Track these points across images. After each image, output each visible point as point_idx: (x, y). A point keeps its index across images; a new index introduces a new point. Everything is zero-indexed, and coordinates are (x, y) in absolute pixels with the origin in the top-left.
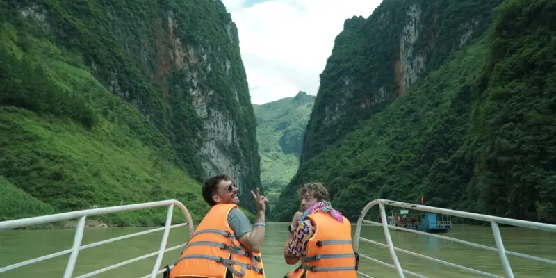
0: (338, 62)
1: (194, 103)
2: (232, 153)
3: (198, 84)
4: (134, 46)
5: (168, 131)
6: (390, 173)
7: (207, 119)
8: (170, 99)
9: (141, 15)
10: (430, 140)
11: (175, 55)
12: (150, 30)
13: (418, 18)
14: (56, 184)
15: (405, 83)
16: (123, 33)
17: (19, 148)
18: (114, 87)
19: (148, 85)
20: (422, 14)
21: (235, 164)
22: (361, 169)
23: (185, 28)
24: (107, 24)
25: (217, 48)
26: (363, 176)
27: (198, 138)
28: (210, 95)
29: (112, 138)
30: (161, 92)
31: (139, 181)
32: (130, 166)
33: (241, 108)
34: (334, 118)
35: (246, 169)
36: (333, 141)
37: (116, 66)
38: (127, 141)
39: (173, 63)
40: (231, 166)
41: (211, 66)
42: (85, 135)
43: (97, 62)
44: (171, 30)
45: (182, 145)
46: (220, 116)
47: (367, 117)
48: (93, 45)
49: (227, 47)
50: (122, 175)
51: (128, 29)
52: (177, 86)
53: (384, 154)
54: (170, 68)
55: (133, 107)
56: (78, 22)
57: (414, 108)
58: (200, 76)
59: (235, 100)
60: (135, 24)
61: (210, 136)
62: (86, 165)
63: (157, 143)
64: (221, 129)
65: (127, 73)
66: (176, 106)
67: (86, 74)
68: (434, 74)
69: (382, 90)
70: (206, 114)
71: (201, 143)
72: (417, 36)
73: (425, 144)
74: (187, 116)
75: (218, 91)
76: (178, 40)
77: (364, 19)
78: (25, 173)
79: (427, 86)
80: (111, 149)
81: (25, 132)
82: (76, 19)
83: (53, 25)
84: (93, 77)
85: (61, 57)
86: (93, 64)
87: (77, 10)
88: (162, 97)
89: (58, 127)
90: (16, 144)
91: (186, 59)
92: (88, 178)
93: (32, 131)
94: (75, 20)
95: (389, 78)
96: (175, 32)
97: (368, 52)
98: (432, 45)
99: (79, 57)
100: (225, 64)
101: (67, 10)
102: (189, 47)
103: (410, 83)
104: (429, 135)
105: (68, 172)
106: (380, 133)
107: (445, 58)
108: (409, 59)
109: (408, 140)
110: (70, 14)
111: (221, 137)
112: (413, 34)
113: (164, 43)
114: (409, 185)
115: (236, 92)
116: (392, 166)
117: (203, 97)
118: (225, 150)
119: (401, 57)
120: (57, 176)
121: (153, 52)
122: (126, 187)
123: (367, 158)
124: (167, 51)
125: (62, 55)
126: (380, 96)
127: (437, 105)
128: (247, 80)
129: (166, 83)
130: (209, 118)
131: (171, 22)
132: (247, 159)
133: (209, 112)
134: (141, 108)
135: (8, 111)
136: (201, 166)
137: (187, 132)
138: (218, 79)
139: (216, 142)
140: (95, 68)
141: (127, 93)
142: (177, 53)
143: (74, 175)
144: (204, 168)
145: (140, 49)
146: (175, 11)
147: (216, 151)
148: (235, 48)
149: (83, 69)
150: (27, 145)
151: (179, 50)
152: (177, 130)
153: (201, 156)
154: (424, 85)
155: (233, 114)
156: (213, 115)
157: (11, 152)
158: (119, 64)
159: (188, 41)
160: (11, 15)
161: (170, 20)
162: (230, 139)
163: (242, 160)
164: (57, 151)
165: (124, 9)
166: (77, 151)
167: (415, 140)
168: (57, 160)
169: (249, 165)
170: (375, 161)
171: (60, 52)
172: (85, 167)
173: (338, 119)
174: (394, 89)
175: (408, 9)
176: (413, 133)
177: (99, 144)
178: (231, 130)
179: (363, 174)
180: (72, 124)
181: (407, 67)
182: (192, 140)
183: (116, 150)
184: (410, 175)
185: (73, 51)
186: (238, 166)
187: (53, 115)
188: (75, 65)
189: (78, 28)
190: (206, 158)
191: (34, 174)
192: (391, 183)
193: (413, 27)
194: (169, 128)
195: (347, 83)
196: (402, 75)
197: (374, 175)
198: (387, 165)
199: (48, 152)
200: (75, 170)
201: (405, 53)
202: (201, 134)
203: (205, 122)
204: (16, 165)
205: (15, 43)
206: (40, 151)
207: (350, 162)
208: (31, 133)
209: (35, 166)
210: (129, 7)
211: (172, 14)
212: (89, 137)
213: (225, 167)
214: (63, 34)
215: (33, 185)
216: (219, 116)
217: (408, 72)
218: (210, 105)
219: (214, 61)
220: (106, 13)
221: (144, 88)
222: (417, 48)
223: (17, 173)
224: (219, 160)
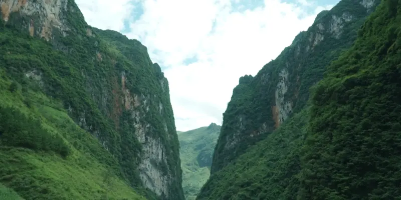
0: (235, 106)
1: (136, 133)
2: (162, 168)
3: (139, 120)
4: (98, 95)
5: (118, 152)
6: (266, 184)
7: (145, 143)
8: (119, 130)
9: (104, 75)
10: (290, 162)
11: (125, 101)
12: (109, 85)
13: (286, 78)
14: (44, 196)
15: (279, 120)
16: (91, 86)
17: (24, 174)
18: (83, 122)
19: (105, 121)
20: (289, 75)
21: (163, 175)
22: (247, 181)
23: (132, 83)
24: (81, 81)
25: (153, 96)
26: (248, 186)
27: (138, 157)
28: (148, 127)
29: (78, 162)
30: (114, 125)
31: (93, 192)
32: (89, 181)
33: (169, 136)
34: (231, 144)
35: (171, 179)
36: (232, 159)
37: (84, 109)
38: (88, 163)
39: (123, 106)
40: (160, 177)
41: (149, 107)
42: (63, 162)
43: (72, 107)
44: (123, 84)
45: (126, 161)
46: (154, 141)
47: (254, 144)
48: (70, 95)
49: (160, 95)
50: (83, 188)
51: (94, 84)
52: (126, 121)
53: (263, 170)
54: (121, 109)
55: (95, 137)
56: (62, 81)
57: (283, 139)
58: (141, 114)
59: (164, 131)
60: (100, 80)
61: (146, 155)
62: (62, 184)
63: (109, 162)
64: (154, 150)
65: (92, 113)
66: (124, 135)
67: (65, 114)
68: (297, 115)
69: (264, 125)
70: (144, 141)
71: (140, 160)
72: (286, 89)
73: (287, 164)
74: (132, 142)
75: (153, 125)
76: (127, 91)
77: (252, 77)
78: (27, 189)
79: (292, 123)
80: (77, 171)
81: (28, 164)
82: (61, 78)
83: (46, 83)
84: (69, 117)
85: (49, 104)
86: (69, 108)
87: (62, 72)
88: (114, 129)
89: (47, 159)
90: (22, 171)
91: (132, 103)
92: (62, 192)
93: (32, 162)
94: (60, 80)
95: (269, 117)
96: (126, 86)
97: (255, 99)
98: (296, 95)
99: (61, 104)
100: (158, 106)
101: (56, 73)
102: (134, 95)
103: (283, 121)
104: (289, 158)
105: (51, 188)
106: (262, 155)
107: (304, 105)
108: (282, 104)
109: (279, 161)
110: (57, 75)
111: (154, 157)
112: (284, 88)
113: (118, 93)
114: (277, 192)
115: (165, 125)
116: (267, 179)
117: (143, 129)
118: (157, 165)
119: (277, 103)
120: (45, 191)
121: (110, 98)
122: (84, 197)
123: (251, 172)
124: (120, 97)
125: (50, 102)
126: (263, 129)
127: (298, 136)
128: (174, 116)
129: (118, 119)
130: (146, 143)
131: (123, 79)
132: (173, 172)
133: (146, 139)
134: (100, 137)
135: (19, 150)
136: (140, 177)
137: (130, 153)
138: (153, 116)
139: (150, 159)
140: (71, 110)
141: (91, 127)
142: (127, 99)
143: (55, 191)
144: (141, 178)
145: (101, 97)
146: (126, 72)
147: (151, 165)
148: (166, 95)
149: (63, 111)
150: (29, 171)
151: (128, 97)
152: (124, 151)
153: (140, 170)
154: (290, 123)
155: (163, 140)
156: (149, 141)
157: (20, 176)
158: (87, 107)
159: (134, 91)
160: (19, 77)
161: (123, 78)
162: (160, 157)
163: (169, 173)
164: (45, 175)
165: (93, 71)
166: (57, 174)
167: (282, 162)
168: (46, 181)
169: (174, 176)
170: (257, 175)
171: (49, 100)
172: (62, 185)
173: (235, 145)
174: (272, 124)
175: (280, 72)
176: (282, 156)
177: (70, 168)
178: (161, 151)
179: (248, 184)
180: (55, 156)
181: (280, 110)
182: (134, 158)
183: (81, 171)
184: (278, 186)
185: (58, 100)
186: (165, 177)
187: (44, 152)
188: (58, 109)
189: (62, 84)
190: (143, 171)
191: (32, 190)
192: (266, 191)
193: (284, 83)
194: (118, 150)
195: (241, 119)
196: (277, 115)
197: (255, 185)
198: (264, 178)
199: (41, 176)
200: (55, 187)
201: (279, 101)
202: (140, 154)
203: (143, 146)
204: (22, 184)
205: (23, 101)
206: (36, 175)
207: (240, 175)
208: (31, 164)
209: (33, 185)
210: (96, 70)
211: (124, 73)
212: (64, 164)
213: (156, 177)
214: (51, 88)
215: (31, 196)
216: (152, 141)
217: (281, 113)
218: (147, 134)
219: (151, 104)
220: (81, 74)
221: (103, 123)
222: (287, 97)
223: (22, 189)
224: (152, 172)
